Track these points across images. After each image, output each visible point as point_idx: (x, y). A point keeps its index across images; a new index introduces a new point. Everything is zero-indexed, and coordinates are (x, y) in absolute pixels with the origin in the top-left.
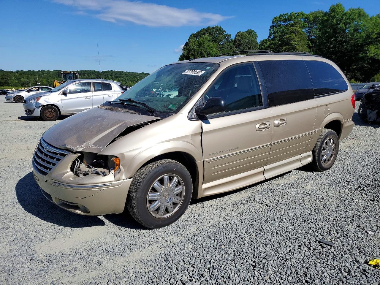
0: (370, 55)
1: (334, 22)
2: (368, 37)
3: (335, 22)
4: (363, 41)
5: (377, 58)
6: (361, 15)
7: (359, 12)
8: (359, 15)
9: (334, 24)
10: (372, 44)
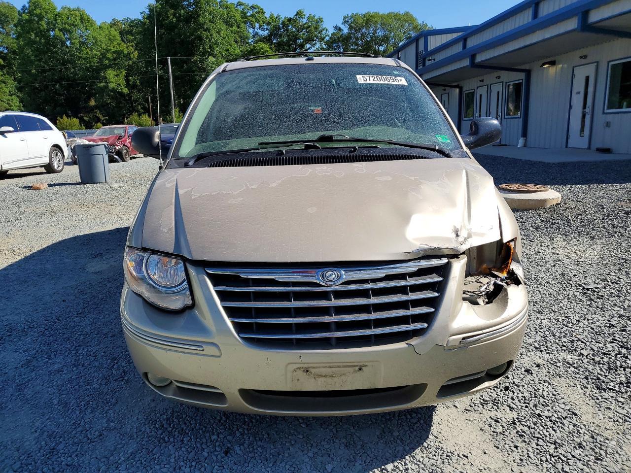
0: (112, 85)
1: (43, 26)
2: (103, 56)
3: (45, 26)
4: (98, 63)
5: (120, 91)
6: (84, 19)
7: (81, 15)
8: (82, 19)
9: (44, 29)
10: (112, 68)
